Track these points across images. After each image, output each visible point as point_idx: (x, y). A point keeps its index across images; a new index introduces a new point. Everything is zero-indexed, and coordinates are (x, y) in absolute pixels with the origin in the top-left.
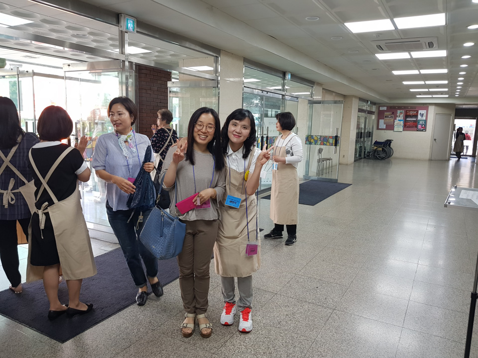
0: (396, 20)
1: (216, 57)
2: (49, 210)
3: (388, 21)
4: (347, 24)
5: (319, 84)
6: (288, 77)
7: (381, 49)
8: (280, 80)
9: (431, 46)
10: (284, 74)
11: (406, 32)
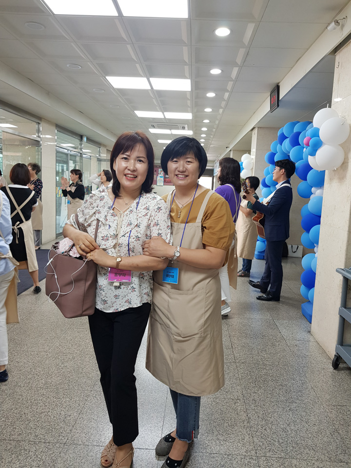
0: (165, 113)
1: (39, 123)
2: (21, 226)
3: (161, 113)
4: (135, 112)
5: (105, 146)
6: (85, 139)
7: (154, 127)
8: (77, 141)
9: (184, 128)
10: (81, 137)
11: (170, 120)
